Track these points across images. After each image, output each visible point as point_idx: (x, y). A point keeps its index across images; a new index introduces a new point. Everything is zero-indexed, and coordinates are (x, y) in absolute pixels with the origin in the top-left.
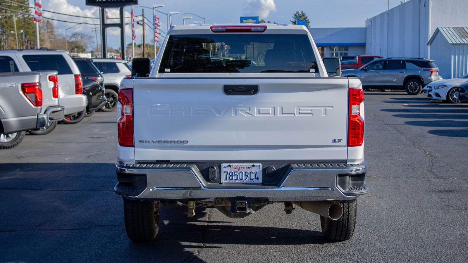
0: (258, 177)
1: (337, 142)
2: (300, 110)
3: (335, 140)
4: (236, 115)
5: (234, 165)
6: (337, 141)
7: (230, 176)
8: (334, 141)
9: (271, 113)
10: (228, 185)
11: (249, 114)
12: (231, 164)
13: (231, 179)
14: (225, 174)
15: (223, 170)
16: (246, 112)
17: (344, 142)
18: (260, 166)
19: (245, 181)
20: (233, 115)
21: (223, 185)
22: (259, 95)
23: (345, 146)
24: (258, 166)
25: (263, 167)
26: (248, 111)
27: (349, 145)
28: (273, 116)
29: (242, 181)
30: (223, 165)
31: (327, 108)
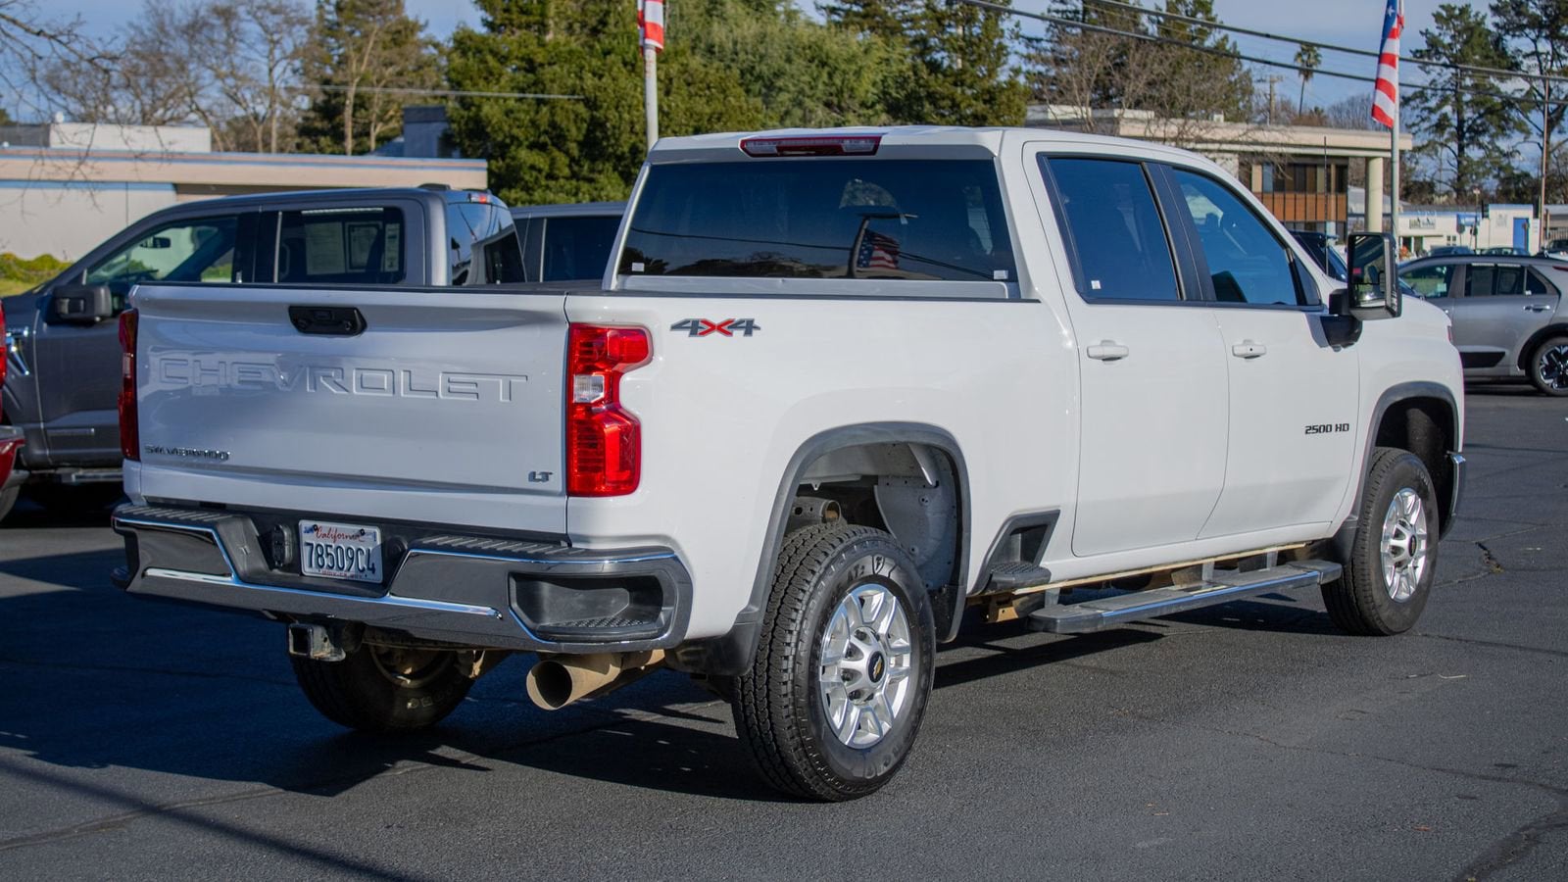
0: (373, 565)
1: (539, 480)
2: (449, 381)
3: (534, 473)
4: (315, 388)
5: (324, 526)
6: (538, 477)
7: (319, 556)
8: (532, 477)
9: (386, 387)
10: (315, 582)
11: (342, 387)
12: (319, 524)
13: (321, 564)
14: (308, 548)
15: (306, 538)
16: (335, 382)
17: (557, 482)
18: (375, 533)
19: (348, 574)
20: (310, 388)
21: (306, 581)
22: (366, 335)
23: (560, 495)
24: (371, 534)
25: (383, 537)
26: (338, 380)
27: (571, 490)
28: (391, 395)
29: (343, 572)
30: (305, 524)
31: (512, 381)
